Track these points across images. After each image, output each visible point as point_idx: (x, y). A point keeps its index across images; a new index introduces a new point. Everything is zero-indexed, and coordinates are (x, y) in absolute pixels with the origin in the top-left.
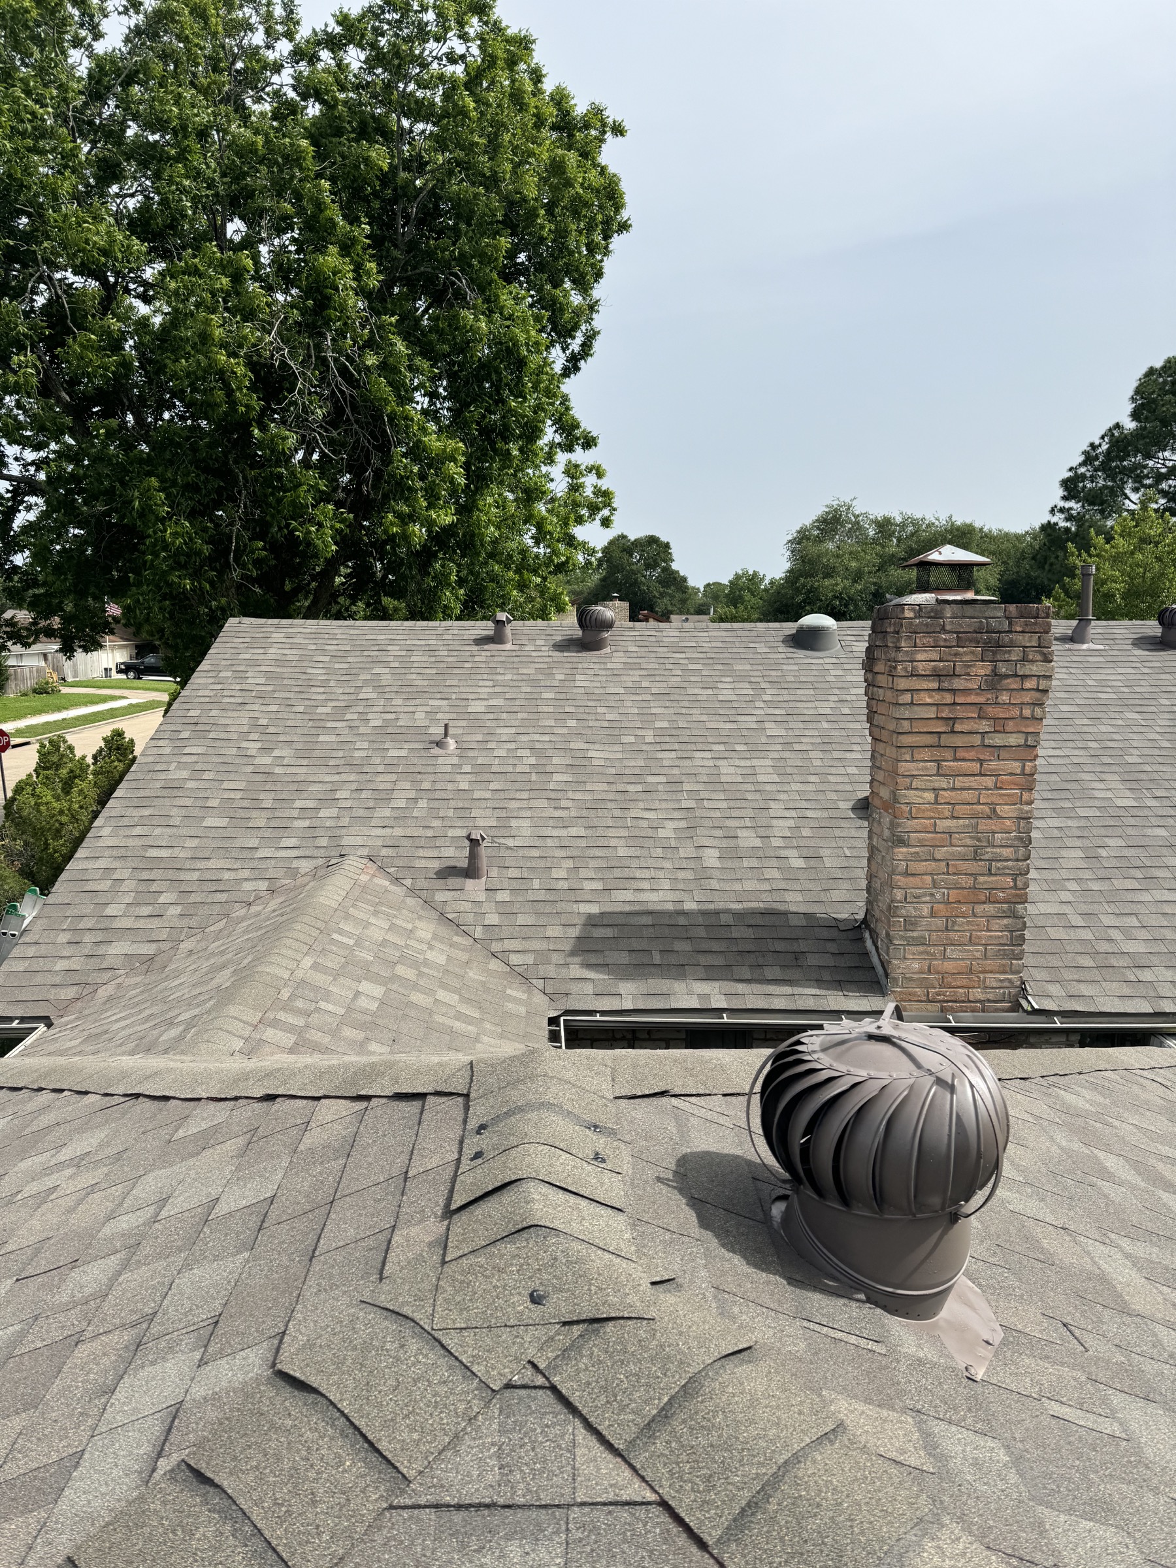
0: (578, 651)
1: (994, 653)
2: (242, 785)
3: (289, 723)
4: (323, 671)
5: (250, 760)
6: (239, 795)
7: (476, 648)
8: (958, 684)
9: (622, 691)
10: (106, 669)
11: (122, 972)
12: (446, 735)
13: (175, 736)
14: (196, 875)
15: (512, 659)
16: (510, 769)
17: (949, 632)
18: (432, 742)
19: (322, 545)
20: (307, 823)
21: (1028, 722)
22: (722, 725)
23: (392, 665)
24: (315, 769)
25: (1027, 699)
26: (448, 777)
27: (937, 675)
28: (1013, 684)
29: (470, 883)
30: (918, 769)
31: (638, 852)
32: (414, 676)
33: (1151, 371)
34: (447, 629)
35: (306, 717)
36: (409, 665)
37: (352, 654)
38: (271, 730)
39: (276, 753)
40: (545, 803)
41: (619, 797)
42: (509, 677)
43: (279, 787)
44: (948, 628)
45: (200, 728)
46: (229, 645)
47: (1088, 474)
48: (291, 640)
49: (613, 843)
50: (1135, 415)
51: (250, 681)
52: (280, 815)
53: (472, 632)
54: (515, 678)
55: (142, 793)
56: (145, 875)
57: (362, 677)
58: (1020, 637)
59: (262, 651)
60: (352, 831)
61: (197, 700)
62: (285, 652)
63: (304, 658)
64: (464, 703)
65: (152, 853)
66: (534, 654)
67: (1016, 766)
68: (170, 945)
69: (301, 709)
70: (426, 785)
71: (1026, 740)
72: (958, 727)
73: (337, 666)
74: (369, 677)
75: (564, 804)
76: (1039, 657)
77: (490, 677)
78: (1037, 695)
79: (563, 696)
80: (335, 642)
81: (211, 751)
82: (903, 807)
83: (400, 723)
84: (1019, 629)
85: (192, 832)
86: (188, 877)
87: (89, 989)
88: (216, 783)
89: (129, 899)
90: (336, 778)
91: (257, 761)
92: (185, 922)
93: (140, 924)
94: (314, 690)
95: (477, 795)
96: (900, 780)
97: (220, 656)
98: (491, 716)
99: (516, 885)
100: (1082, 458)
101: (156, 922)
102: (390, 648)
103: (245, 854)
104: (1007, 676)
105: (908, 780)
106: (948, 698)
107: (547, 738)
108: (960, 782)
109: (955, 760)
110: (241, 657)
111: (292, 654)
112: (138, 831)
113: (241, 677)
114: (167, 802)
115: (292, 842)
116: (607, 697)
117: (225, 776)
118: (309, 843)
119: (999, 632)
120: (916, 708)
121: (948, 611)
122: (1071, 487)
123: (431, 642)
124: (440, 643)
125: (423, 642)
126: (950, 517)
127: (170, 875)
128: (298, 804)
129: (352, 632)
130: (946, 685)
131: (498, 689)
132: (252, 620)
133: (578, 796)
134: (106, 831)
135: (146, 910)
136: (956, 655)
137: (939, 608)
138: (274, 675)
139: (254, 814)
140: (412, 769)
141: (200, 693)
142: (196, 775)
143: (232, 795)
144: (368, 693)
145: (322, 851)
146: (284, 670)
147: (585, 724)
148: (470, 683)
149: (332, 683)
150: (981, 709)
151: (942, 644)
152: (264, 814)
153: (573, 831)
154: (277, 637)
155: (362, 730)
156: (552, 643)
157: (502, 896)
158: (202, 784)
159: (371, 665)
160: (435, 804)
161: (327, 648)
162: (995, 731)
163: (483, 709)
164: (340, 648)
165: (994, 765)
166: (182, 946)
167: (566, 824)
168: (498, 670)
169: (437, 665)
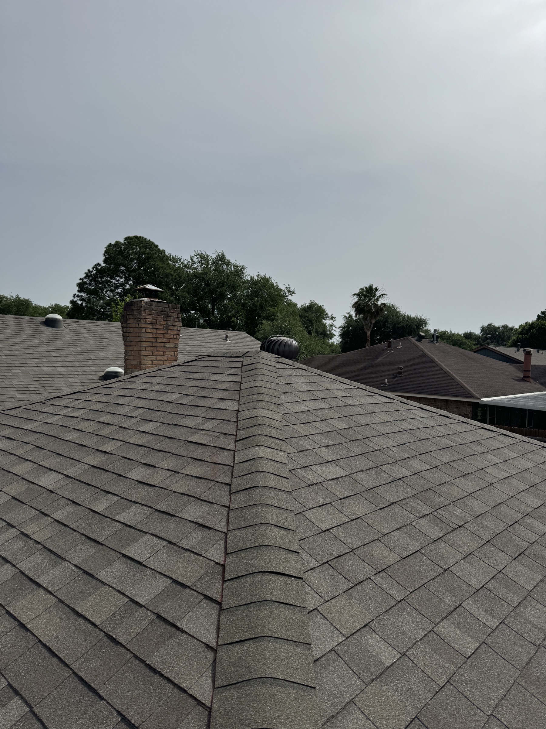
1: (167, 318)
8: (158, 327)
17: (154, 311)
21: (175, 340)
25: (175, 333)
27: (152, 324)
28: (172, 328)
30: (147, 354)
33: (110, 245)
44: (154, 309)
47: (88, 282)
50: (105, 261)
58: (172, 314)
67: (172, 353)
71: (175, 346)
72: (158, 341)
76: (178, 321)
78: (178, 332)
82: (143, 366)
84: (172, 312)
96: (142, 357)
100: (84, 275)
104: (170, 325)
105: (144, 357)
106: (155, 331)
108: (159, 358)
109: (157, 351)
119: (168, 312)
120: (147, 334)
121: (154, 304)
122: (81, 286)
130: (154, 327)
136: (157, 318)
137: (151, 303)
150: (163, 335)
151: (153, 314)
162: (167, 342)
165: (167, 353)
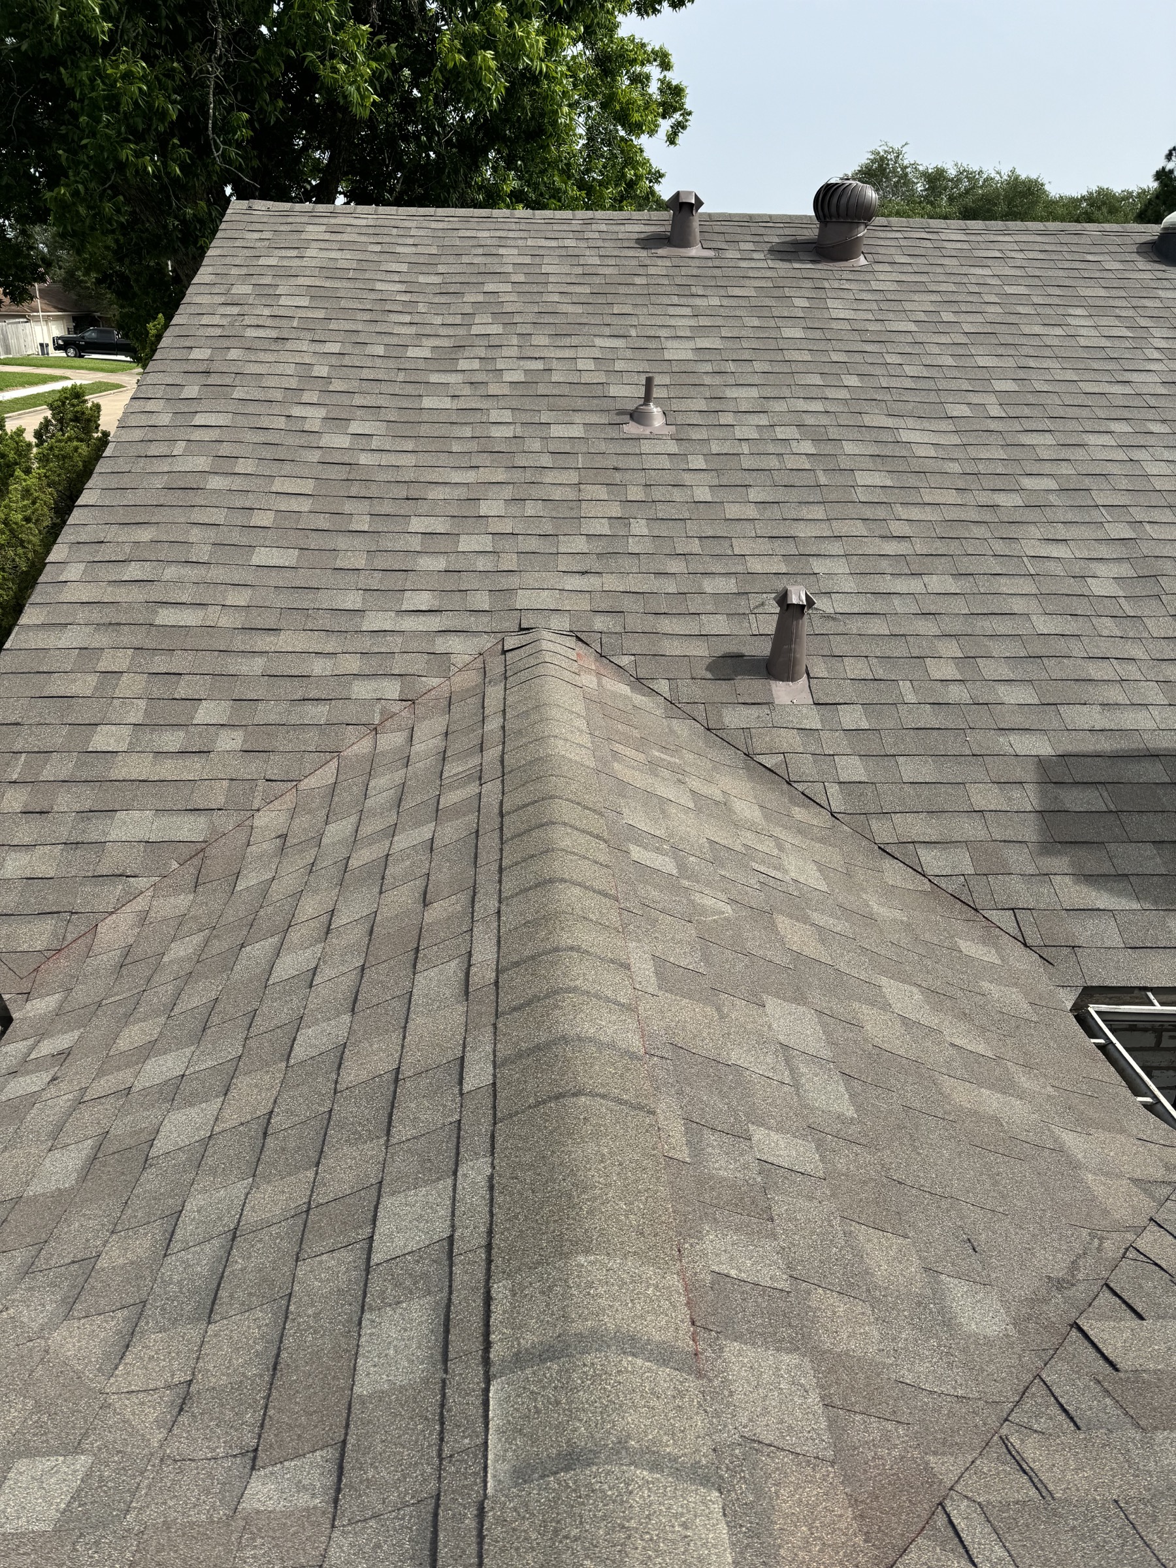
0: (813, 262)
2: (308, 487)
3: (365, 374)
4: (402, 287)
5: (313, 440)
6: (305, 505)
7: (644, 253)
9: (912, 327)
10: (41, 345)
11: (142, 883)
12: (647, 398)
13: (173, 393)
14: (258, 665)
15: (710, 272)
16: (774, 463)
18: (621, 412)
19: (356, 95)
20: (440, 563)
22: (1107, 388)
23: (515, 278)
24: (429, 459)
26: (668, 478)
29: (782, 692)
31: (1071, 627)
32: (556, 298)
34: (588, 222)
35: (391, 364)
36: (542, 279)
37: (443, 259)
38: (337, 385)
39: (355, 427)
40: (859, 528)
41: (987, 516)
42: (715, 301)
43: (374, 491)
45: (213, 379)
46: (238, 243)
48: (339, 237)
49: (1018, 606)
51: (283, 301)
52: (390, 545)
53: (629, 228)
54: (725, 302)
55: (130, 498)
56: (161, 663)
57: (469, 298)
59: (294, 253)
60: (530, 579)
61: (201, 332)
62: (333, 255)
63: (365, 265)
64: (654, 344)
65: (166, 617)
66: (744, 264)
68: (235, 818)
69: (380, 350)
70: (635, 493)
73: (422, 279)
74: (480, 298)
75: (897, 528)
77: (683, 301)
79: (818, 334)
80: (410, 241)
81: (241, 421)
83: (556, 377)
85: (237, 576)
86: (244, 669)
87: (79, 926)
88: (260, 481)
89: (135, 716)
90: (470, 476)
91: (325, 441)
92: (252, 768)
93: (168, 769)
94: (394, 317)
95: (732, 511)
97: (228, 260)
98: (708, 367)
99: (870, 694)
101: (193, 769)
102: (502, 251)
103: (343, 623)
107: (818, 406)
110: (262, 261)
111: (345, 259)
112: (133, 571)
113: (268, 294)
114: (180, 516)
115: (423, 600)
116: (893, 337)
117: (274, 469)
118: (456, 601)
123: (567, 243)
124: (583, 244)
125: (554, 243)
126: (1013, 172)
127: (211, 663)
128: (417, 525)
129: (434, 225)
131: (704, 321)
132: (270, 204)
133: (915, 513)
134: (73, 572)
135: (173, 740)
138: (322, 292)
139: (342, 542)
140: (600, 462)
141: (205, 320)
142: (224, 464)
143: (294, 505)
144: (484, 325)
145: (485, 619)
146: (337, 284)
147: (873, 382)
148: (652, 310)
149: (421, 308)
152: (358, 542)
153: (936, 583)
154: (314, 231)
155: (493, 389)
156: (767, 247)
157: (852, 717)
158: (238, 483)
159: (480, 279)
160: (663, 530)
161: (399, 249)
163: (690, 355)
164: (420, 249)
166: (261, 820)
167: (915, 568)
168: (694, 290)
169: (587, 279)
